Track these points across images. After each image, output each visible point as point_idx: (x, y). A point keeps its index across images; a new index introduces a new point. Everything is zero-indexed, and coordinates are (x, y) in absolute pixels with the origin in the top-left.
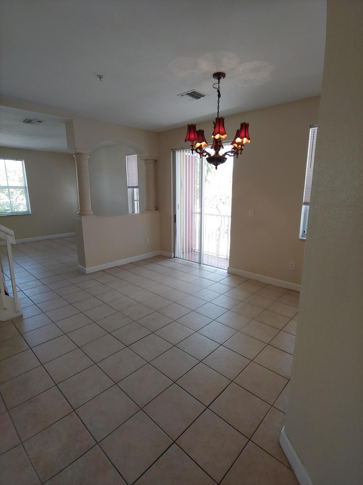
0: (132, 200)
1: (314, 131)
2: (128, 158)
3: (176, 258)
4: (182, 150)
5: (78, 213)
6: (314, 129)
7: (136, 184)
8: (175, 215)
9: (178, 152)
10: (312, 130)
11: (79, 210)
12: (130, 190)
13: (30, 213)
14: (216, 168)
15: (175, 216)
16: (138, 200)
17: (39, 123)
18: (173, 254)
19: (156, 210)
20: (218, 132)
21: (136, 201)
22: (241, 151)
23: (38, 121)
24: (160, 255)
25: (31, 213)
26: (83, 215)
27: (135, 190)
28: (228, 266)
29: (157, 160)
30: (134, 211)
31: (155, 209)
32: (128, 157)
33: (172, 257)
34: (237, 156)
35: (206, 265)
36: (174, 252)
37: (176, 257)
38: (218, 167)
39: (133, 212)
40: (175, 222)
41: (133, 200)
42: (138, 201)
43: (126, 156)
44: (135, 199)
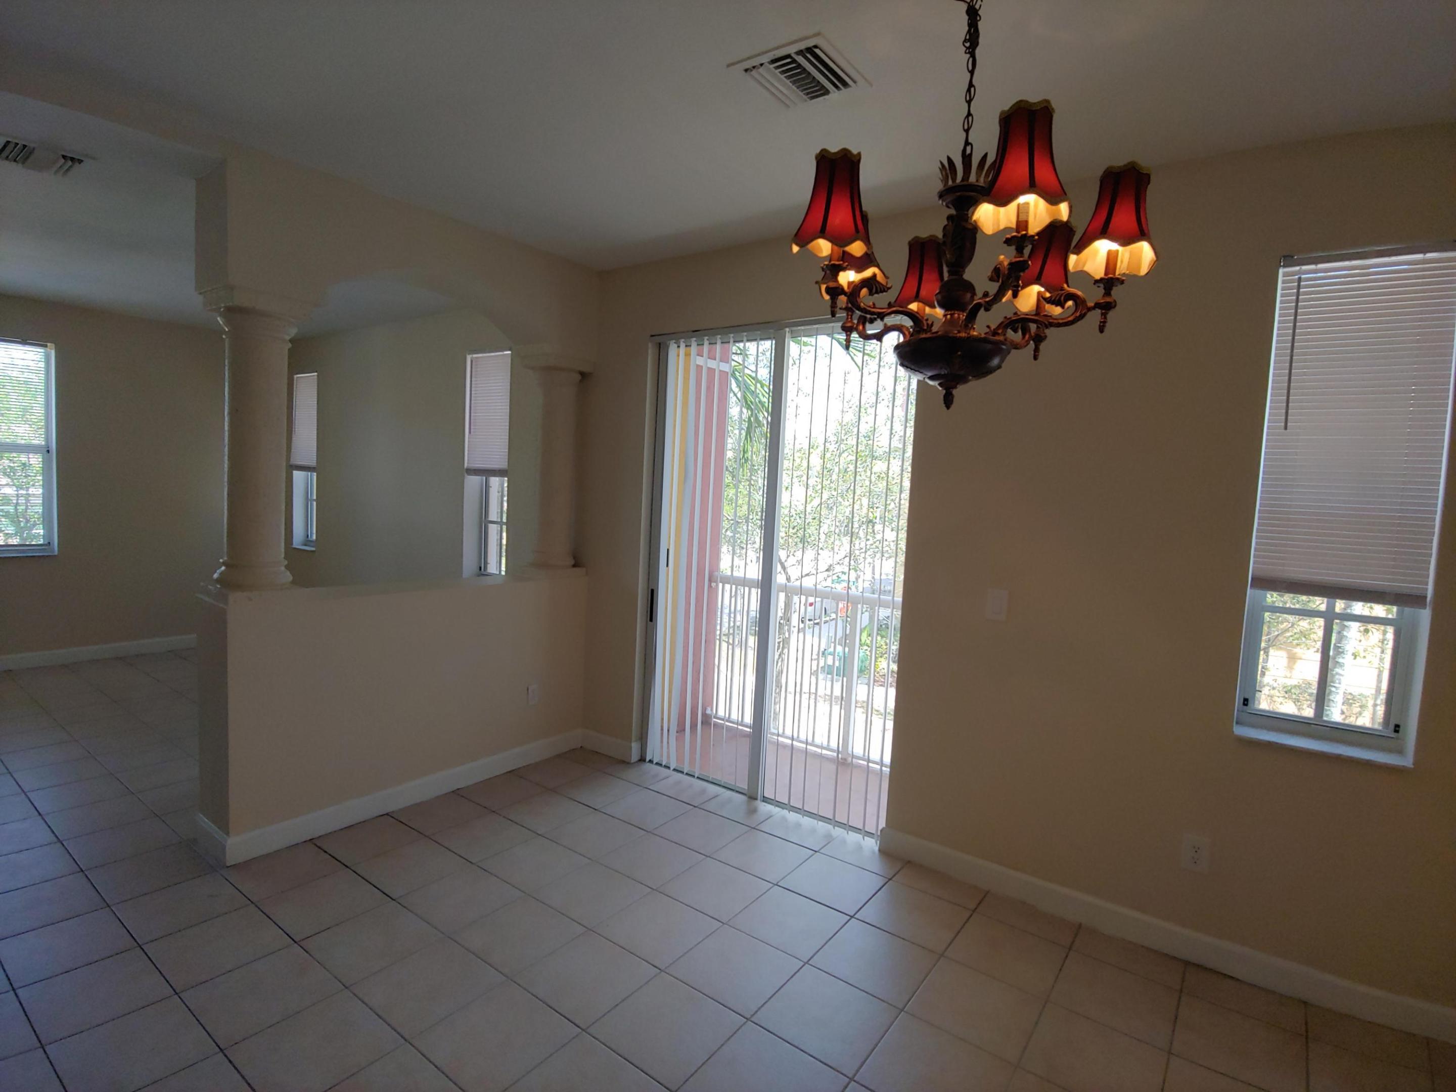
0: (481, 518)
1: (1300, 280)
2: (474, 363)
3: (648, 766)
4: (694, 339)
5: (216, 576)
6: (1299, 272)
7: (501, 463)
8: (652, 591)
9: (676, 345)
10: (1285, 275)
11: (224, 564)
12: (472, 482)
13: (53, 550)
14: (948, 400)
15: (652, 596)
16: (504, 520)
17: (71, 167)
18: (635, 747)
19: (574, 566)
20: (1027, 183)
21: (495, 526)
22: (1104, 315)
23: (64, 157)
24: (581, 747)
25: (56, 553)
26: (239, 587)
27: (495, 481)
28: (884, 825)
29: (591, 374)
30: (486, 563)
31: (573, 562)
32: (476, 358)
33: (632, 761)
34: (1036, 350)
35: (779, 804)
36: (643, 738)
37: (651, 761)
38: (959, 392)
39: (481, 570)
40: (651, 620)
41: (483, 522)
42: (504, 527)
43: (469, 354)
44: (493, 515)
